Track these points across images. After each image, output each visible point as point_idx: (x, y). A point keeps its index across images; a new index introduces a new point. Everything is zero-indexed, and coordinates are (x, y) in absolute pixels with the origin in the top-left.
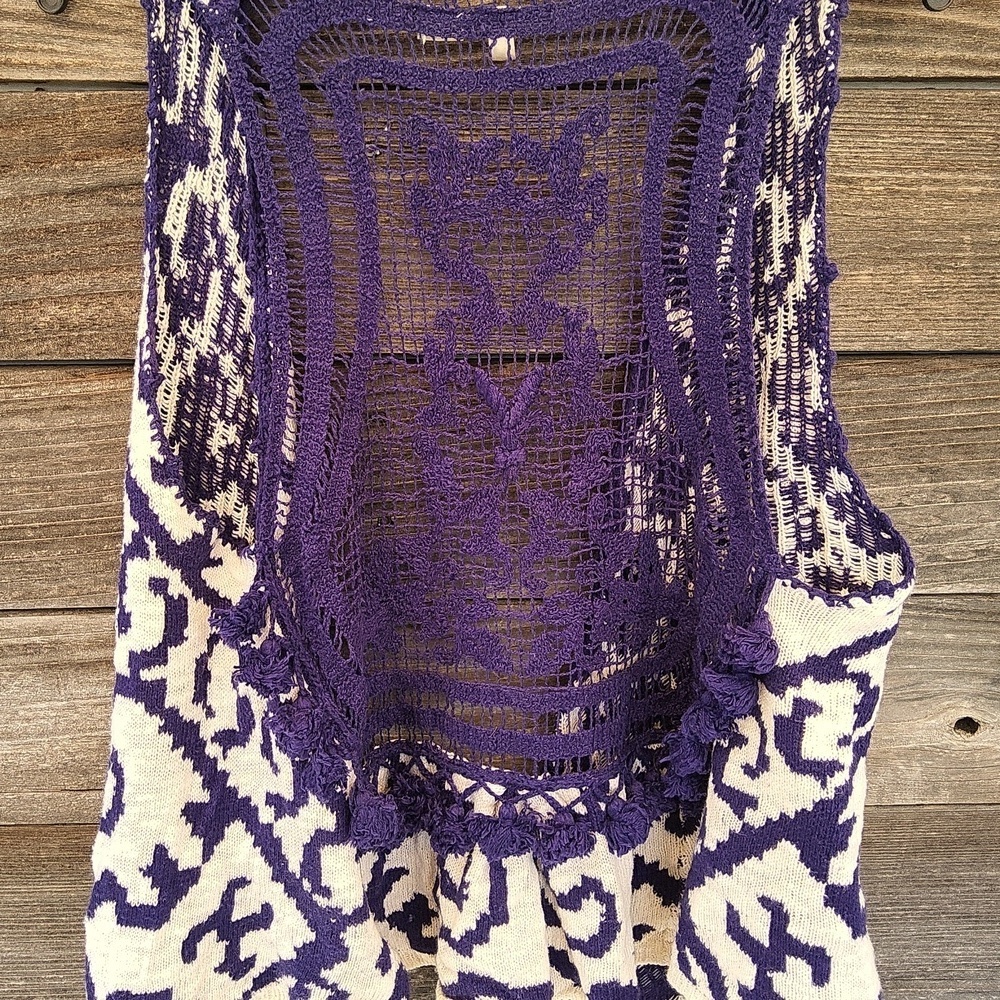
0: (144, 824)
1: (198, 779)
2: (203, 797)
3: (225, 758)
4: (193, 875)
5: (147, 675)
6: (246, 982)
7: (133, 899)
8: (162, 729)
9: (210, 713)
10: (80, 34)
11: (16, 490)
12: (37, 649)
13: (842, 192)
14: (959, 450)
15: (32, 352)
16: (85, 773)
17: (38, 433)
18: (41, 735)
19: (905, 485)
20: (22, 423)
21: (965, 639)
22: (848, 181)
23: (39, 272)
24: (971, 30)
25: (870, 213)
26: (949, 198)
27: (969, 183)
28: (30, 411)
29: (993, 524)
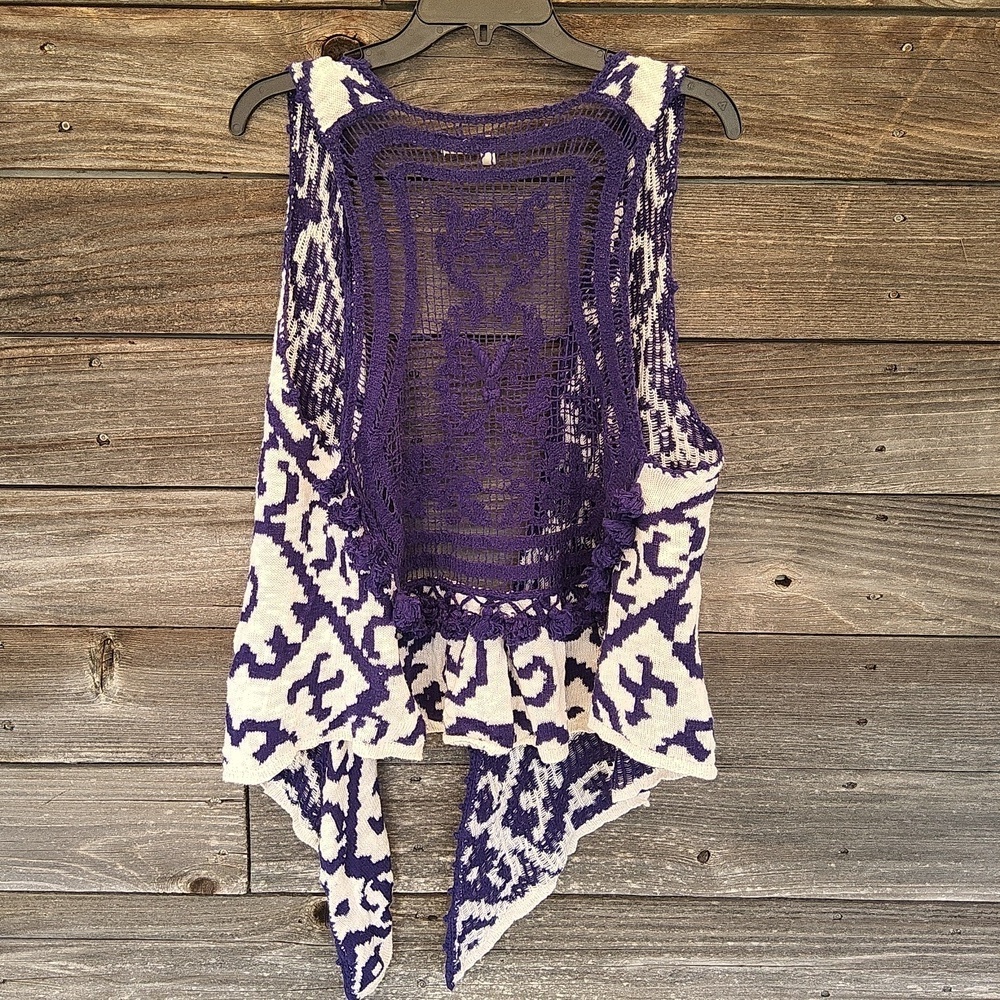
0: (269, 612)
1: (301, 588)
2: (304, 600)
3: (318, 576)
4: (296, 648)
5: (274, 520)
6: (325, 724)
7: (260, 661)
8: (282, 554)
9: (310, 549)
10: (251, 147)
11: (198, 412)
12: (204, 512)
13: (690, 242)
14: (769, 401)
15: (213, 329)
16: (229, 595)
17: (214, 378)
18: (203, 569)
19: (735, 421)
20: (204, 372)
21: (778, 522)
22: (692, 236)
23: (220, 282)
24: (761, 150)
25: (707, 255)
26: (754, 247)
27: (765, 238)
28: (209, 364)
29: (792, 448)
